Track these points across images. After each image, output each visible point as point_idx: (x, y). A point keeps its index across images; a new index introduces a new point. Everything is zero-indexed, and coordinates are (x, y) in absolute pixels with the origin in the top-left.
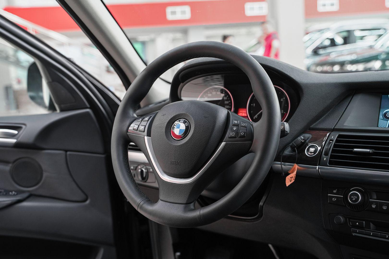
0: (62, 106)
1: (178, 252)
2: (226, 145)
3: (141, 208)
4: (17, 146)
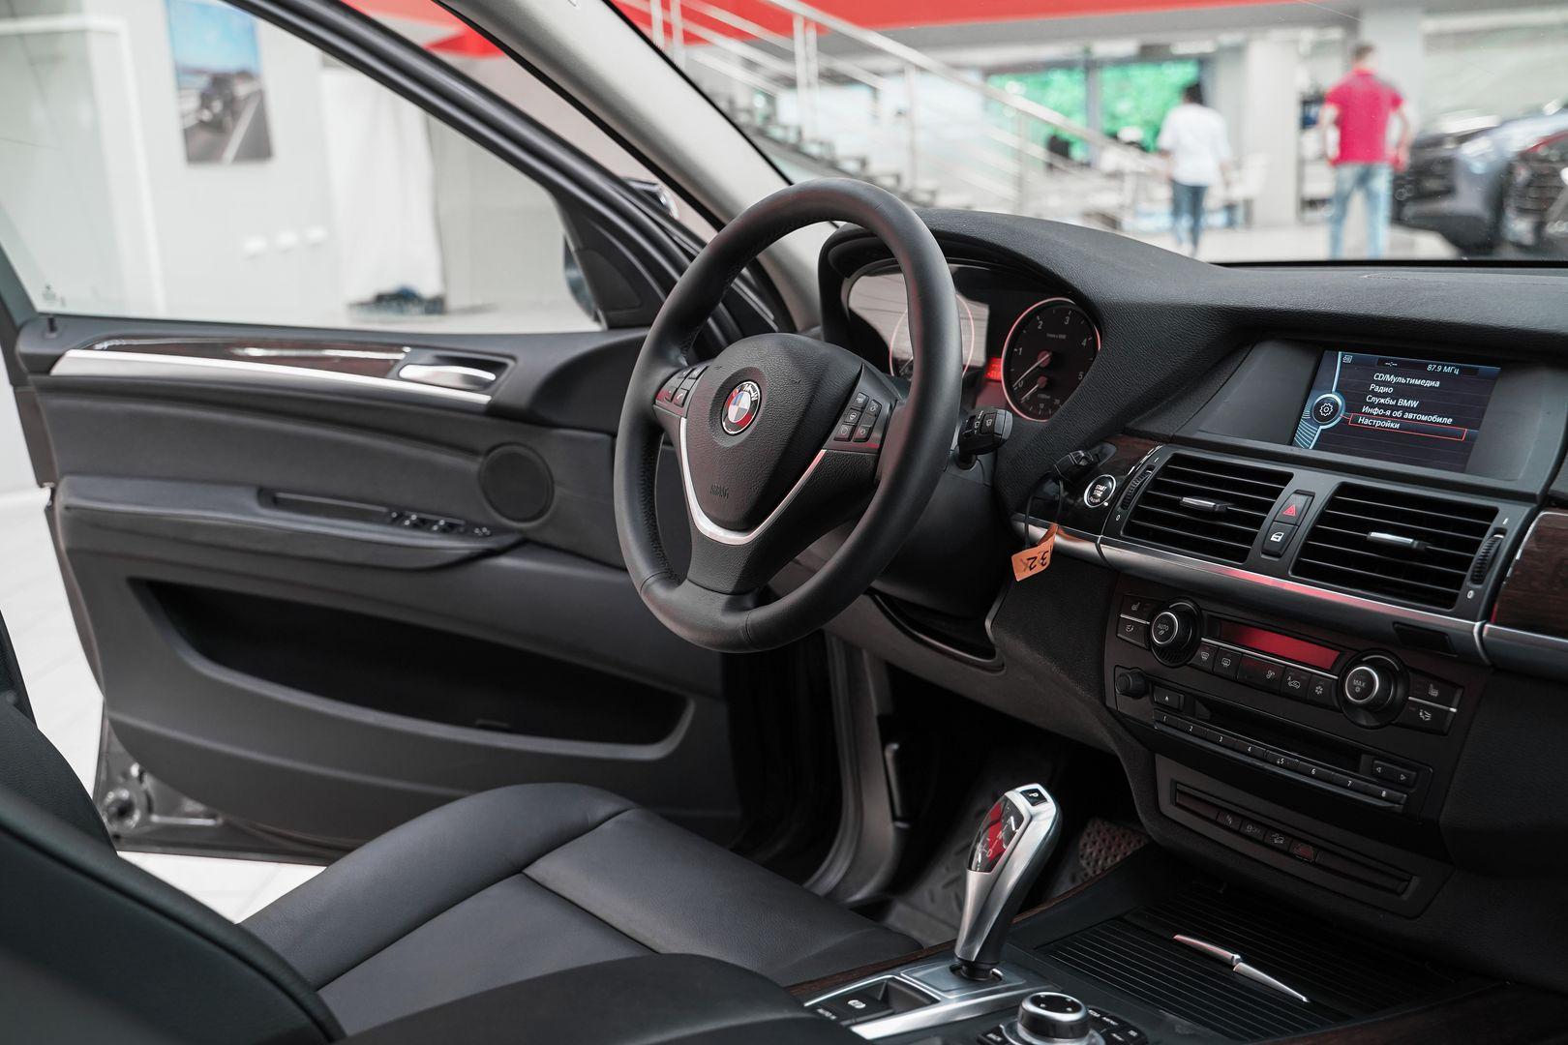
0: (612, 314)
1: (894, 741)
2: (826, 457)
3: (647, 591)
4: (493, 411)
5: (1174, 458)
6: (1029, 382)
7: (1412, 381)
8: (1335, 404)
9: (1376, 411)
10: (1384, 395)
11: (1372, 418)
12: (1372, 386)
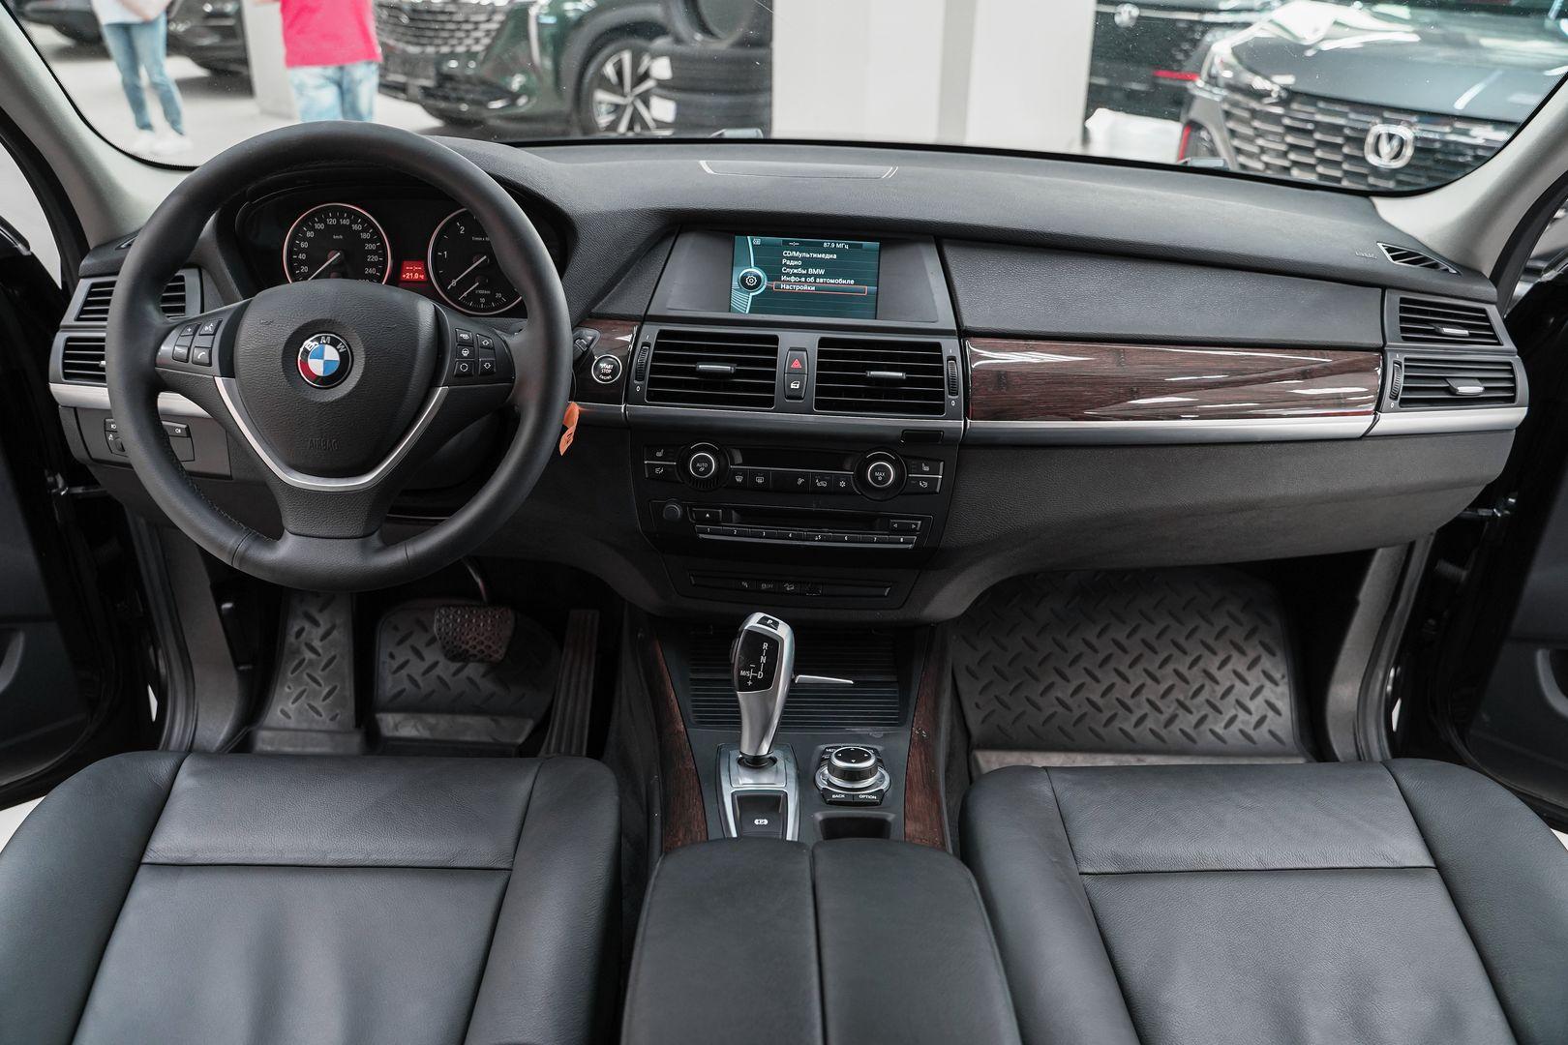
1: (227, 601)
2: (450, 394)
5: (662, 334)
6: (463, 285)
7: (815, 255)
8: (759, 278)
9: (793, 279)
10: (796, 267)
11: (789, 284)
12: (784, 261)
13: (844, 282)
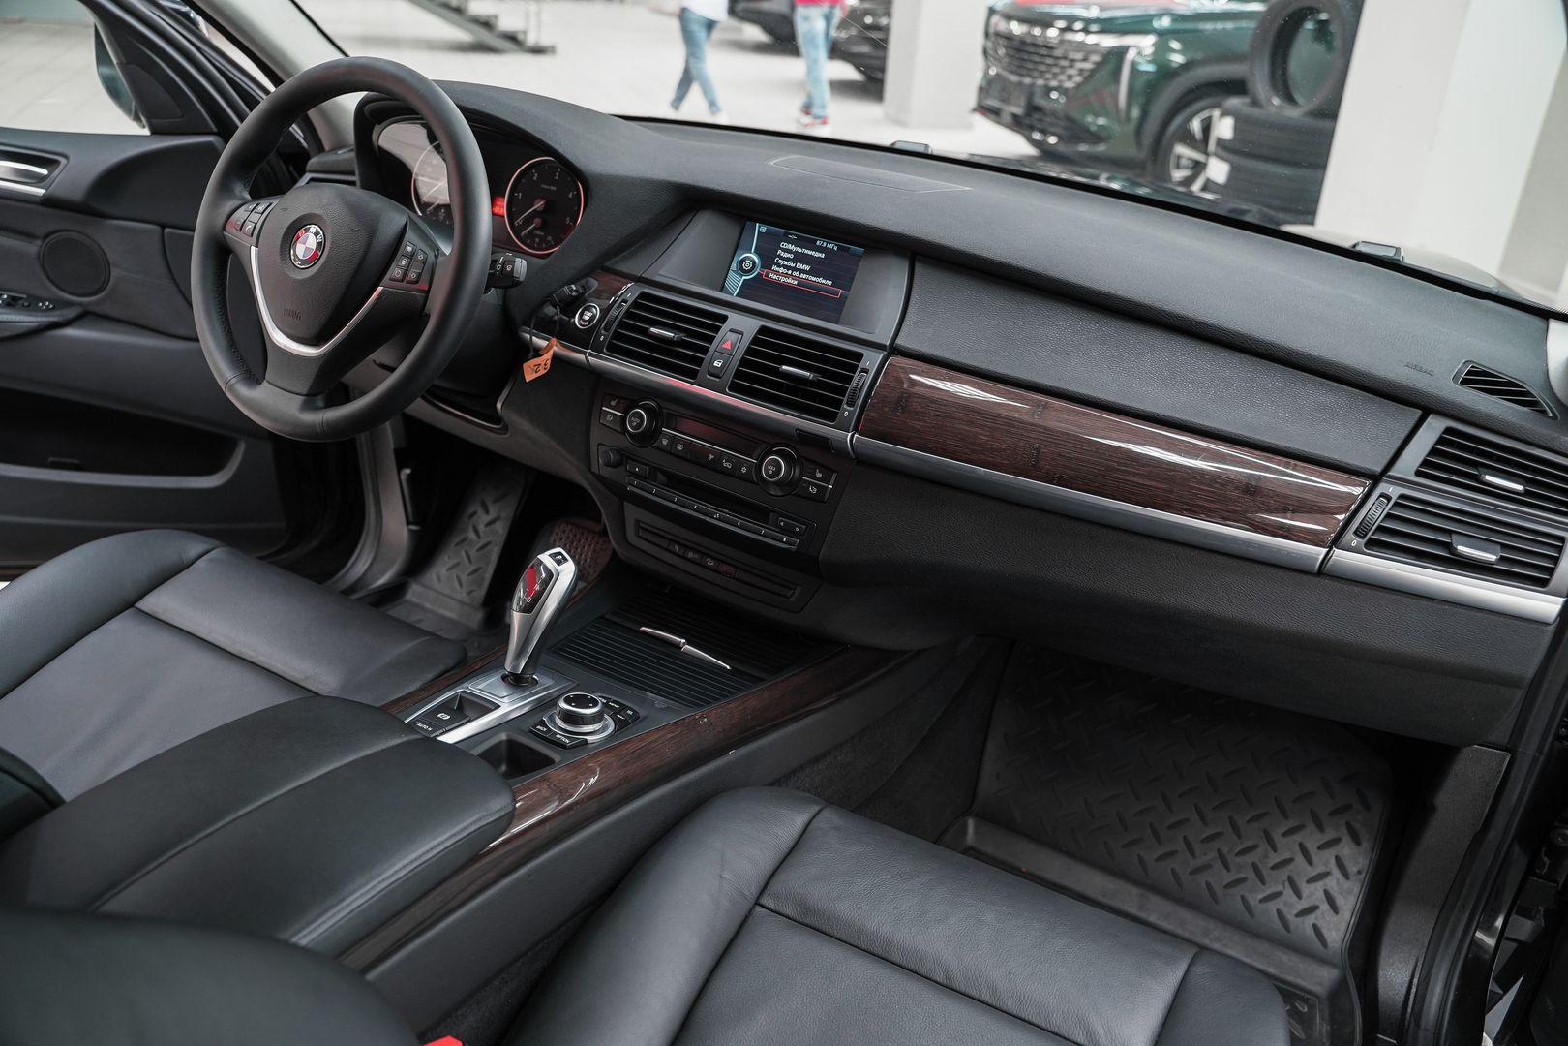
0: (154, 121)
1: (408, 467)
2: (383, 292)
3: (231, 389)
5: (643, 296)
6: (528, 221)
7: (806, 251)
8: (754, 262)
9: (781, 270)
10: (788, 259)
11: (778, 275)
12: (779, 252)
13: (824, 281)
